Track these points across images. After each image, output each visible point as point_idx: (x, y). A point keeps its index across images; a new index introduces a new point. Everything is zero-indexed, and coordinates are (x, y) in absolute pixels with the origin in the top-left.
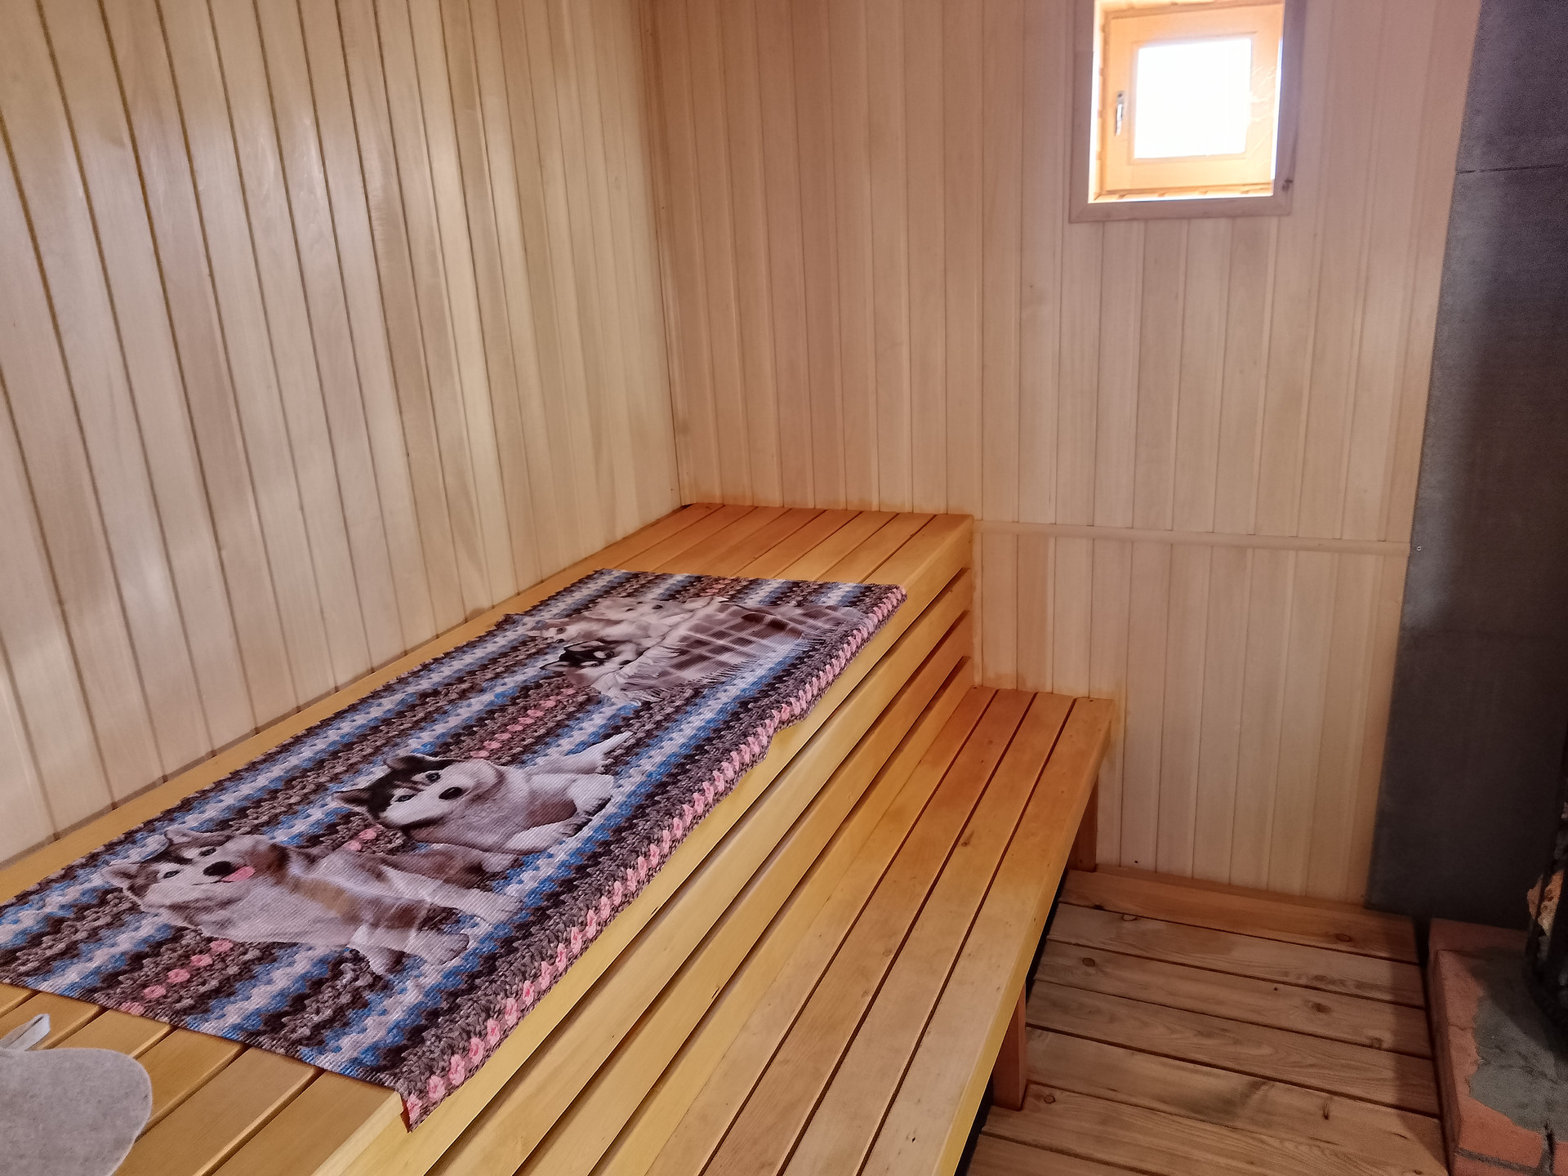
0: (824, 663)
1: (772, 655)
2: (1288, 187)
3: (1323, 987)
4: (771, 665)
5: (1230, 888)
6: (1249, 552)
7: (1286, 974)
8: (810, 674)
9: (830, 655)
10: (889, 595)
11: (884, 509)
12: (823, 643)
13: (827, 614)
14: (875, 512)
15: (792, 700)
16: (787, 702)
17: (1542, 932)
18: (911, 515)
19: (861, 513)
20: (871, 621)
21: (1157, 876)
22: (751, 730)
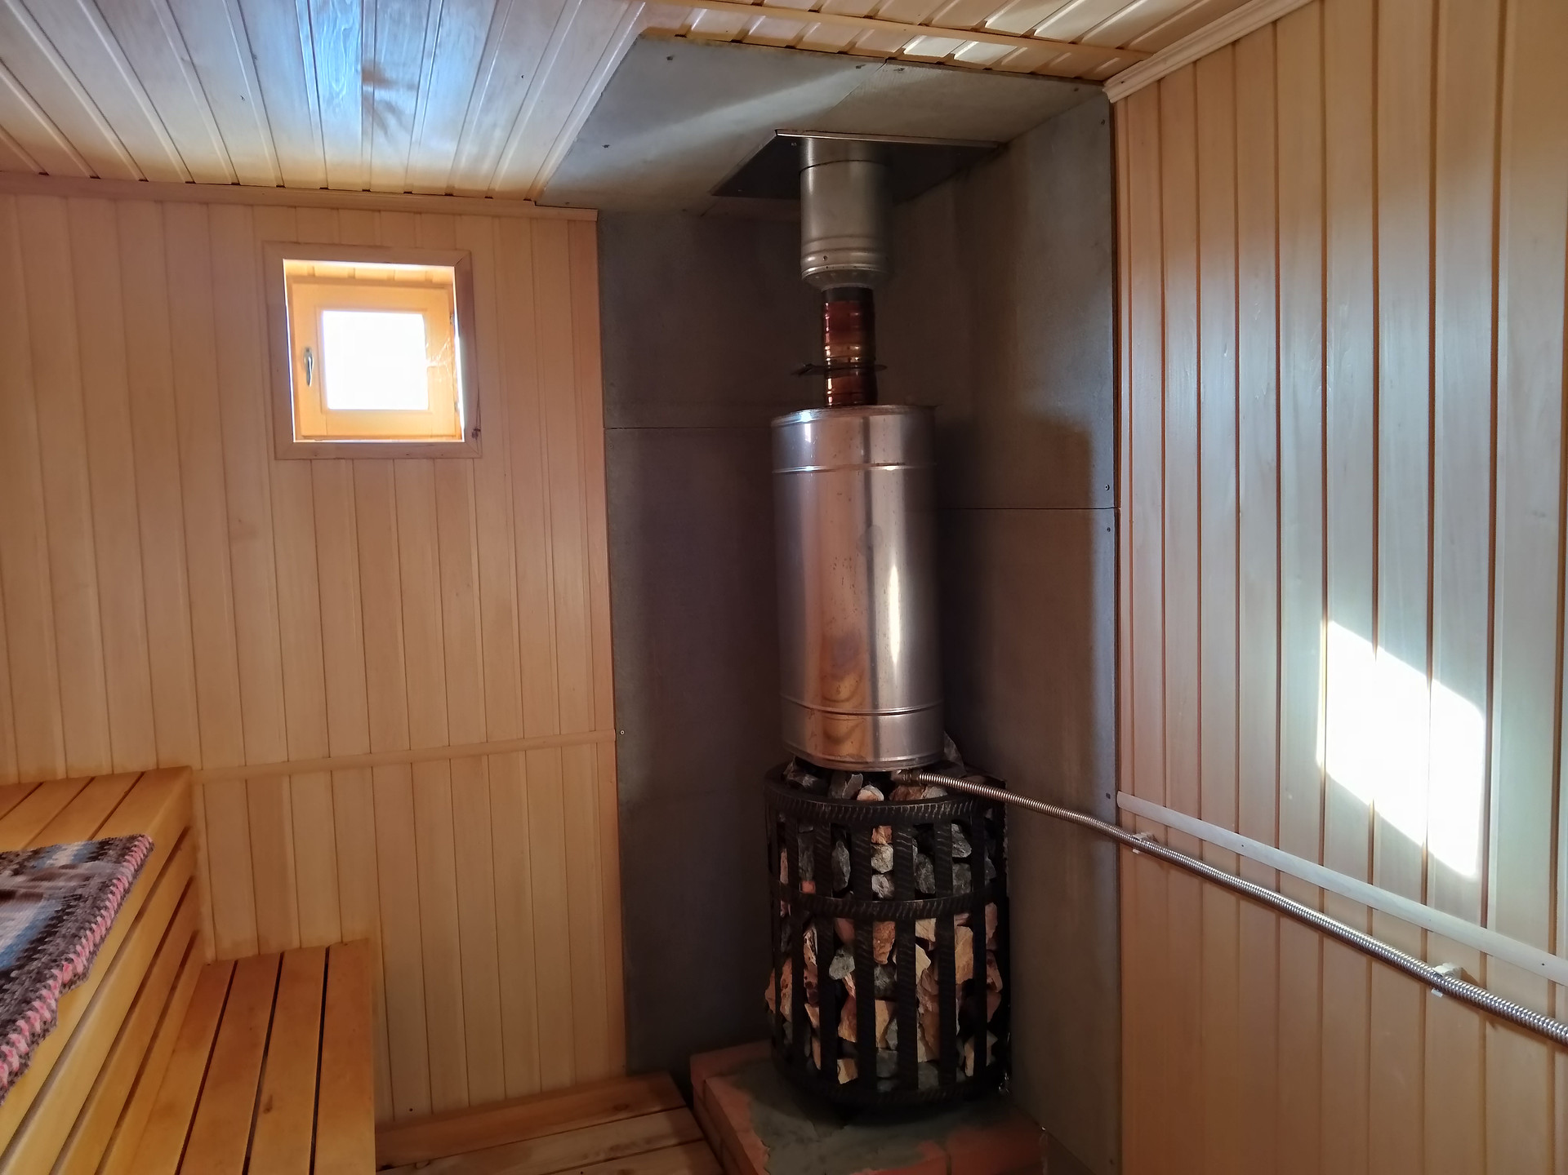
0: (93, 915)
1: (12, 923)
2: (477, 435)
3: (619, 1155)
4: (15, 933)
5: (507, 1103)
6: (485, 759)
7: (586, 1156)
8: (82, 928)
9: (97, 907)
10: (136, 843)
11: (73, 775)
12: (79, 898)
13: (64, 874)
14: (61, 780)
15: (72, 956)
16: (66, 960)
17: (784, 1020)
18: (112, 777)
19: (41, 784)
20: (127, 869)
21: (435, 1116)
22: (32, 995)
